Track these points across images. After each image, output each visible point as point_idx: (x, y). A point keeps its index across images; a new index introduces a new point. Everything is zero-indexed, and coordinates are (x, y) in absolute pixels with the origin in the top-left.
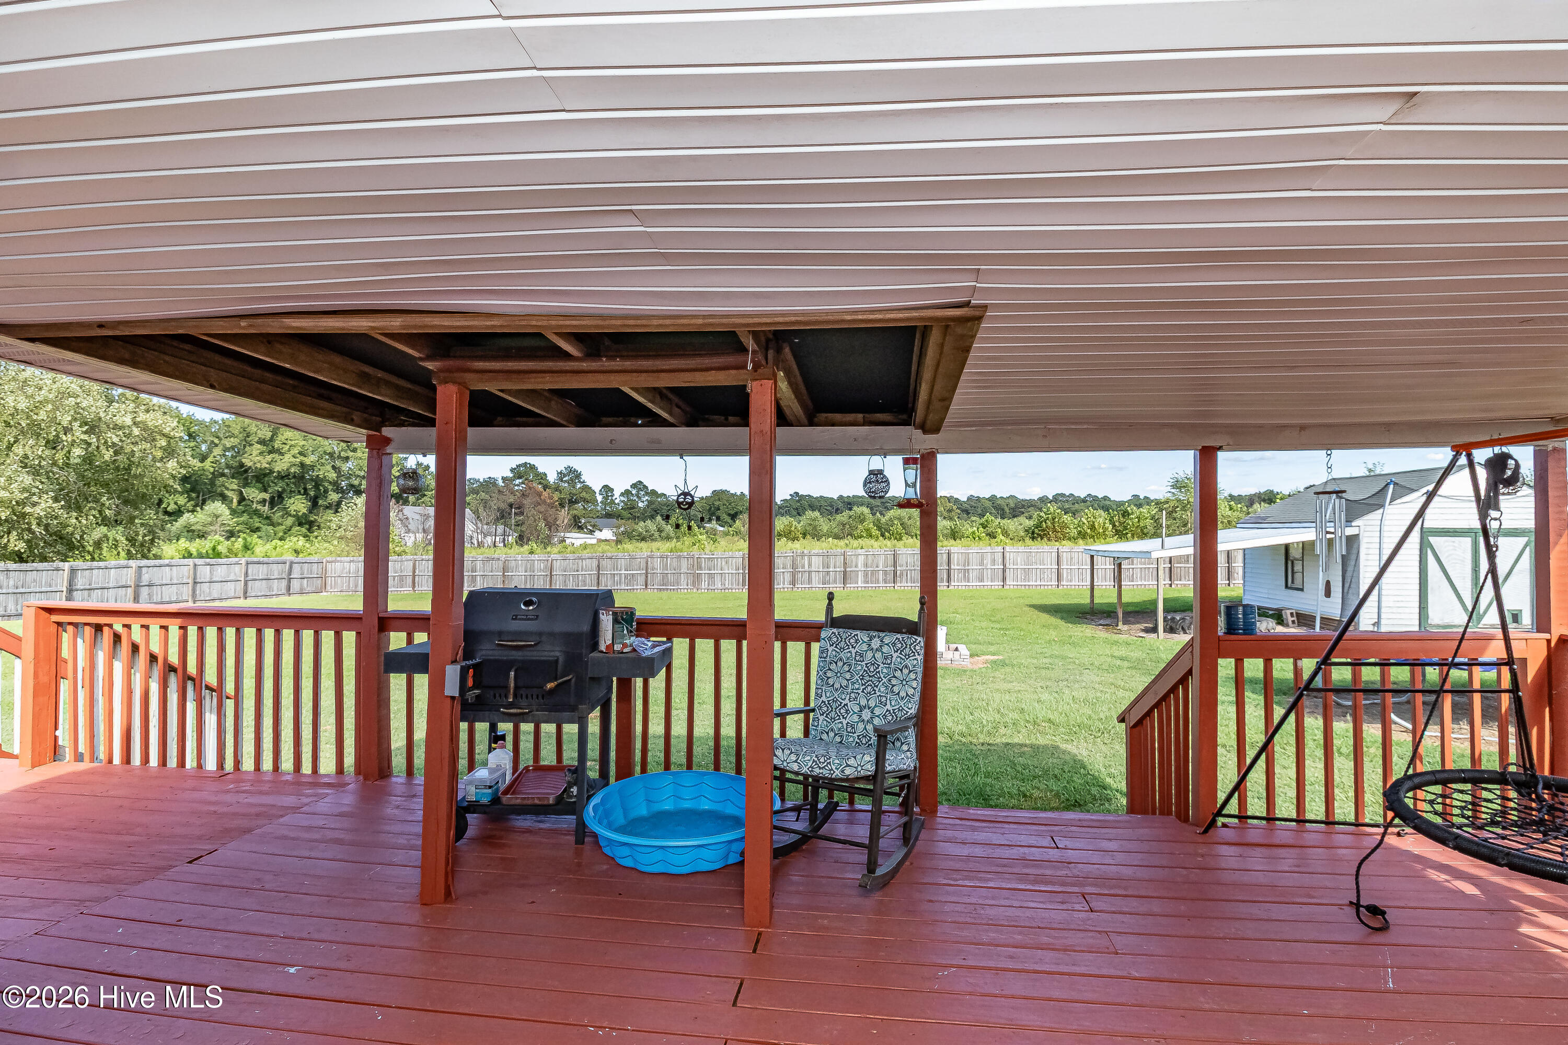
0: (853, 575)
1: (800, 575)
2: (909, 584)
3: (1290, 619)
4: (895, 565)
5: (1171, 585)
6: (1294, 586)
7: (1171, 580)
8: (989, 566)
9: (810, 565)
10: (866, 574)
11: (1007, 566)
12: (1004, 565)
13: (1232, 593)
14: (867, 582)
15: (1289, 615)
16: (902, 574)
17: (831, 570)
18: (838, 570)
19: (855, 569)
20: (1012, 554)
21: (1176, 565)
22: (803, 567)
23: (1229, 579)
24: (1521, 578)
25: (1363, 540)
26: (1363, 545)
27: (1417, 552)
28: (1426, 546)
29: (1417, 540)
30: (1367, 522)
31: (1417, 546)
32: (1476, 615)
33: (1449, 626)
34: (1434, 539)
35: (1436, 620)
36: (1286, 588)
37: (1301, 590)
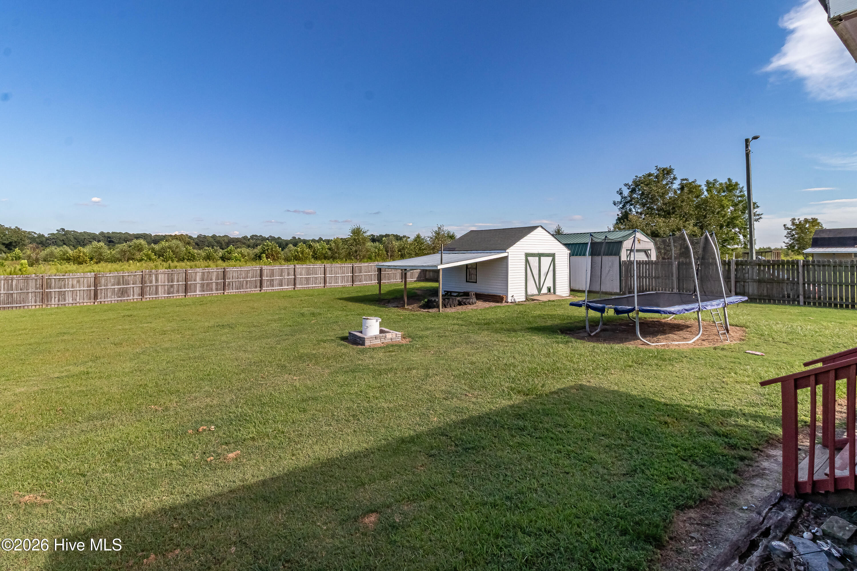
0: (193, 287)
1: (148, 289)
2: (234, 291)
4: (224, 278)
6: (471, 281)
8: (286, 277)
9: (157, 280)
10: (202, 285)
11: (297, 276)
12: (295, 276)
14: (204, 291)
15: (473, 295)
16: (229, 284)
17: (175, 283)
18: (181, 283)
19: (194, 282)
20: (299, 269)
22: (151, 282)
24: (551, 274)
25: (509, 258)
26: (509, 261)
27: (524, 264)
28: (527, 261)
29: (524, 258)
30: (511, 250)
31: (524, 261)
32: (540, 290)
33: (533, 295)
34: (529, 258)
35: (529, 293)
36: (467, 281)
37: (476, 282)
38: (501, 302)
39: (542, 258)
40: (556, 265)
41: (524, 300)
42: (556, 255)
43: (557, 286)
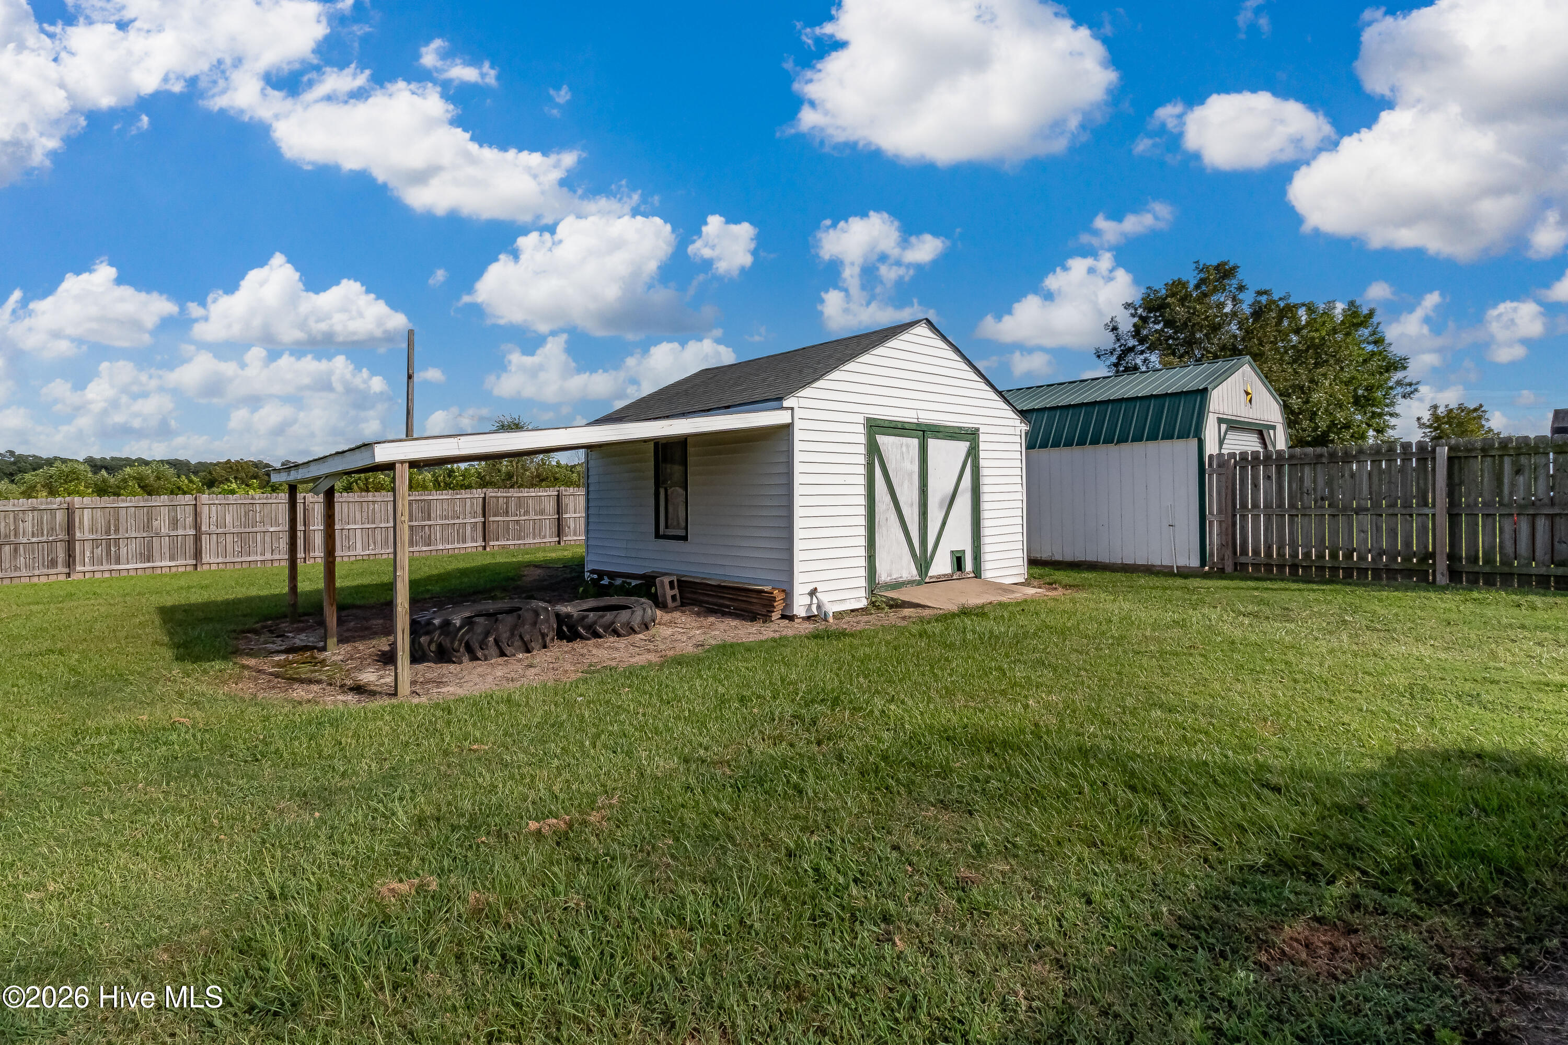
3: (669, 593)
5: (485, 547)
6: (671, 532)
7: (484, 540)
8: (164, 532)
11: (204, 528)
12: (197, 526)
13: (566, 553)
15: (667, 587)
20: (214, 508)
21: (491, 519)
23: (559, 536)
24: (963, 503)
25: (798, 435)
26: (798, 446)
27: (862, 460)
28: (873, 450)
29: (862, 439)
30: (804, 403)
31: (862, 449)
32: (923, 562)
33: (897, 585)
34: (882, 440)
35: (883, 575)
36: (658, 536)
37: (685, 538)
38: (766, 618)
39: (932, 443)
40: (984, 472)
41: (863, 603)
42: (982, 438)
43: (987, 548)
